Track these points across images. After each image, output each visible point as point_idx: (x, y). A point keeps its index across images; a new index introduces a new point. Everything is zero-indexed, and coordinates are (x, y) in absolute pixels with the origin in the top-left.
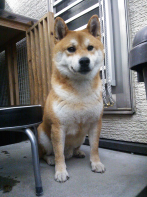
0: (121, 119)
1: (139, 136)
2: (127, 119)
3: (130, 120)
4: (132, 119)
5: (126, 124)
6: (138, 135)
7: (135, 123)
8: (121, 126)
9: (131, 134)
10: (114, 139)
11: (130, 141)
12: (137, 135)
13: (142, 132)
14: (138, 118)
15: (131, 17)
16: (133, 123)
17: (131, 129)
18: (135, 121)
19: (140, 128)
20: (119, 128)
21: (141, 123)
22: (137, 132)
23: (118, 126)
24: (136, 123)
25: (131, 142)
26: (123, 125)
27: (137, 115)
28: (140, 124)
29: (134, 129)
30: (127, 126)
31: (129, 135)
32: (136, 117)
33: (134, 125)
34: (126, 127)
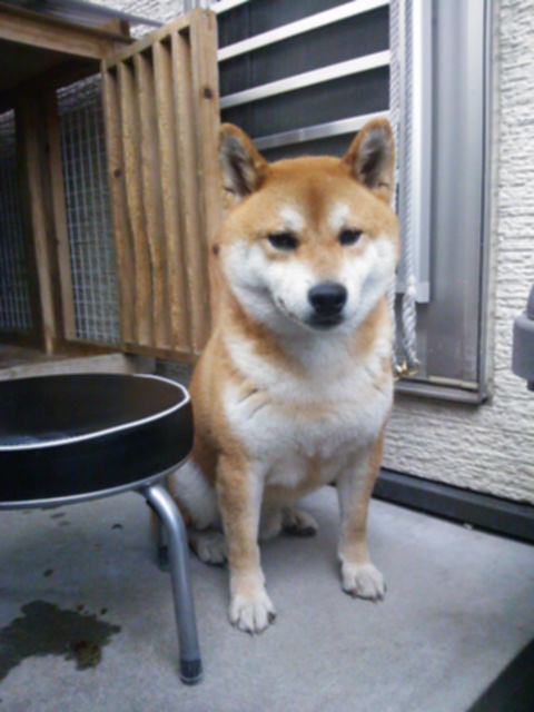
0: (438, 411)
1: (494, 474)
2: (461, 417)
3: (467, 421)
4: (475, 418)
5: (454, 431)
6: (492, 469)
7: (484, 433)
8: (438, 435)
9: (470, 464)
10: (412, 473)
11: (463, 484)
12: (488, 472)
13: (505, 463)
14: (498, 416)
15: (505, 65)
16: (478, 432)
17: (472, 449)
18: (486, 427)
19: (500, 451)
20: (429, 441)
21: (507, 437)
22: (488, 461)
23: (426, 433)
24: (489, 433)
25: (468, 490)
26: (443, 431)
27: (495, 408)
28: (500, 436)
29: (480, 451)
30: (459, 437)
31: (463, 465)
32: (489, 413)
33: (482, 438)
34: (454, 440)
